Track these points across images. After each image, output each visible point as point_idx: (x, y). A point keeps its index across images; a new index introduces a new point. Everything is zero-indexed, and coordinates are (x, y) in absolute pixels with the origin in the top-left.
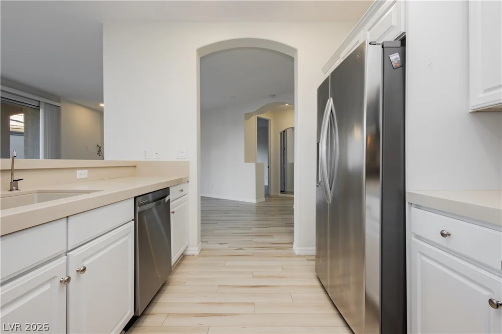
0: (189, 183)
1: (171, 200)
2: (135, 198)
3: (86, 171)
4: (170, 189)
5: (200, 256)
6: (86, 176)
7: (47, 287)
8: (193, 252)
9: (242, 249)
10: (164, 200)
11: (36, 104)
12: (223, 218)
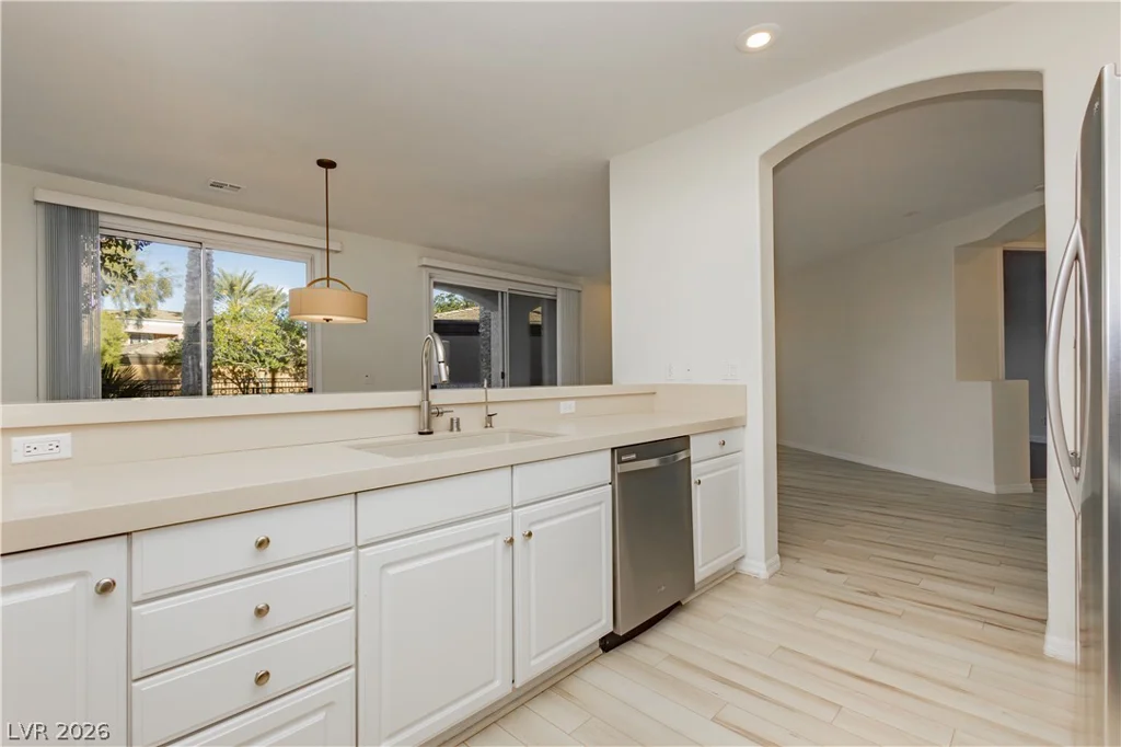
0: (747, 428)
1: (692, 459)
2: (613, 449)
3: (573, 403)
4: (691, 439)
5: (771, 581)
6: (573, 410)
7: (490, 542)
8: (756, 571)
9: (876, 595)
10: (675, 458)
11: (551, 292)
12: (866, 516)
